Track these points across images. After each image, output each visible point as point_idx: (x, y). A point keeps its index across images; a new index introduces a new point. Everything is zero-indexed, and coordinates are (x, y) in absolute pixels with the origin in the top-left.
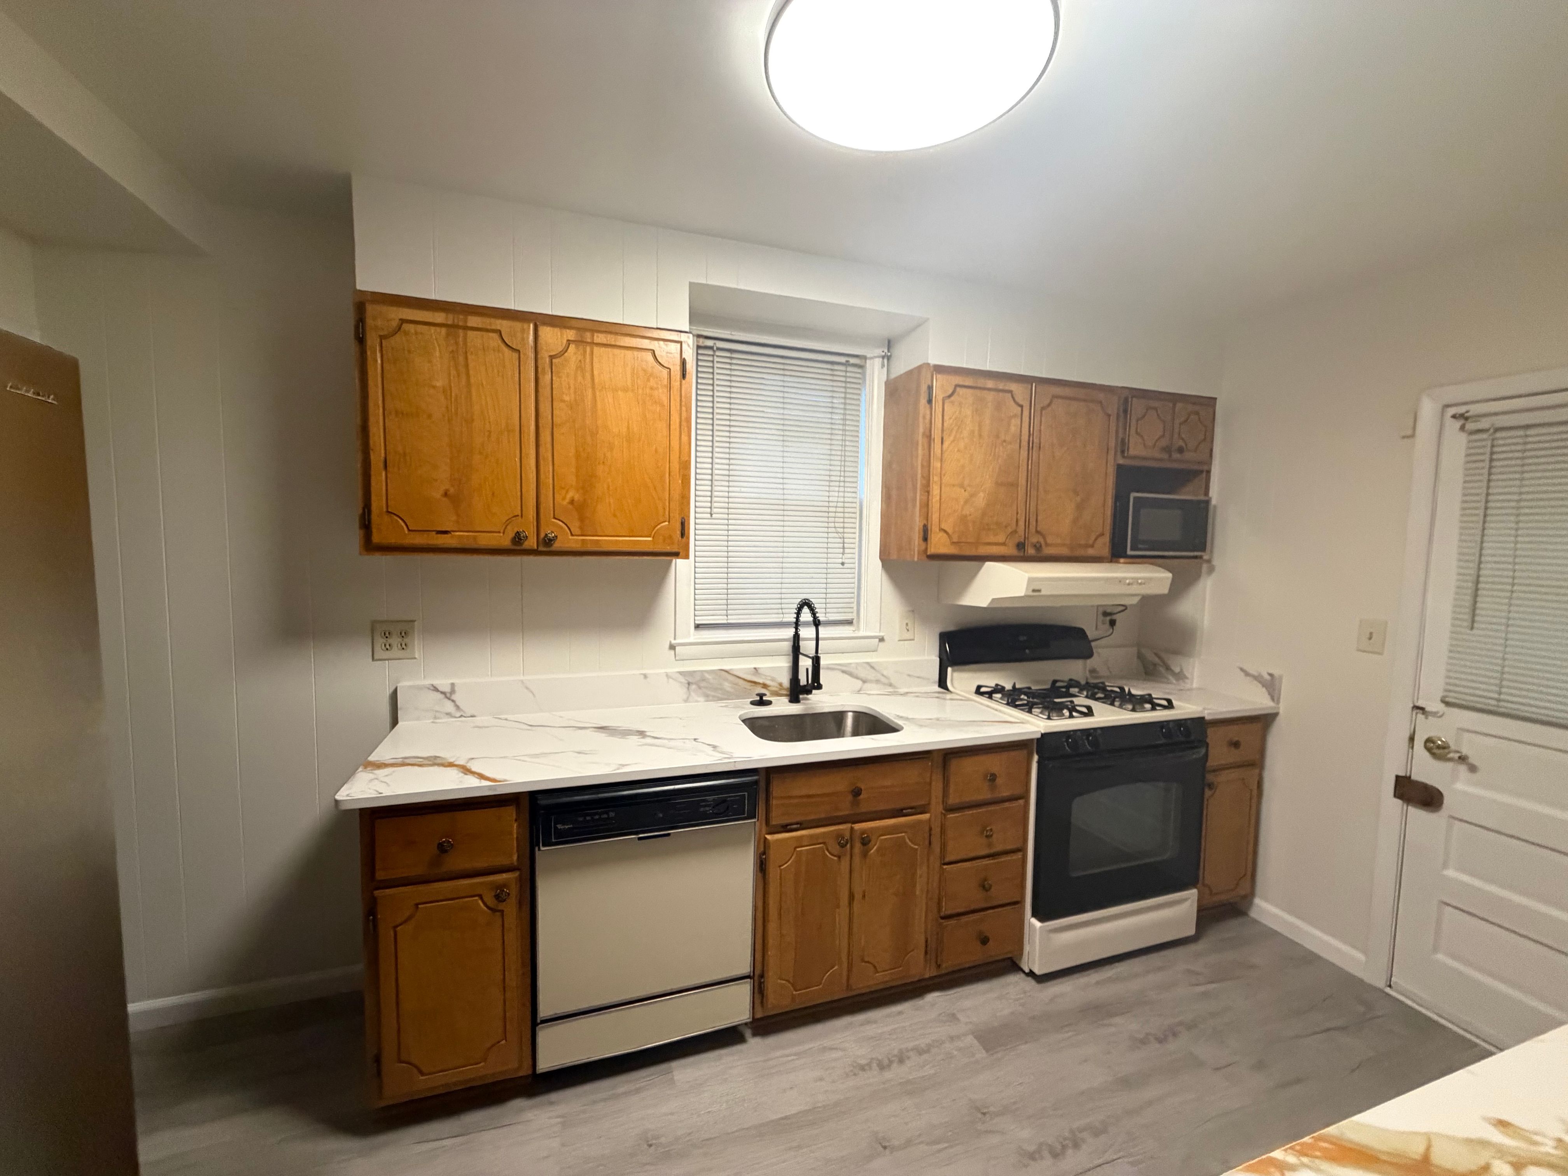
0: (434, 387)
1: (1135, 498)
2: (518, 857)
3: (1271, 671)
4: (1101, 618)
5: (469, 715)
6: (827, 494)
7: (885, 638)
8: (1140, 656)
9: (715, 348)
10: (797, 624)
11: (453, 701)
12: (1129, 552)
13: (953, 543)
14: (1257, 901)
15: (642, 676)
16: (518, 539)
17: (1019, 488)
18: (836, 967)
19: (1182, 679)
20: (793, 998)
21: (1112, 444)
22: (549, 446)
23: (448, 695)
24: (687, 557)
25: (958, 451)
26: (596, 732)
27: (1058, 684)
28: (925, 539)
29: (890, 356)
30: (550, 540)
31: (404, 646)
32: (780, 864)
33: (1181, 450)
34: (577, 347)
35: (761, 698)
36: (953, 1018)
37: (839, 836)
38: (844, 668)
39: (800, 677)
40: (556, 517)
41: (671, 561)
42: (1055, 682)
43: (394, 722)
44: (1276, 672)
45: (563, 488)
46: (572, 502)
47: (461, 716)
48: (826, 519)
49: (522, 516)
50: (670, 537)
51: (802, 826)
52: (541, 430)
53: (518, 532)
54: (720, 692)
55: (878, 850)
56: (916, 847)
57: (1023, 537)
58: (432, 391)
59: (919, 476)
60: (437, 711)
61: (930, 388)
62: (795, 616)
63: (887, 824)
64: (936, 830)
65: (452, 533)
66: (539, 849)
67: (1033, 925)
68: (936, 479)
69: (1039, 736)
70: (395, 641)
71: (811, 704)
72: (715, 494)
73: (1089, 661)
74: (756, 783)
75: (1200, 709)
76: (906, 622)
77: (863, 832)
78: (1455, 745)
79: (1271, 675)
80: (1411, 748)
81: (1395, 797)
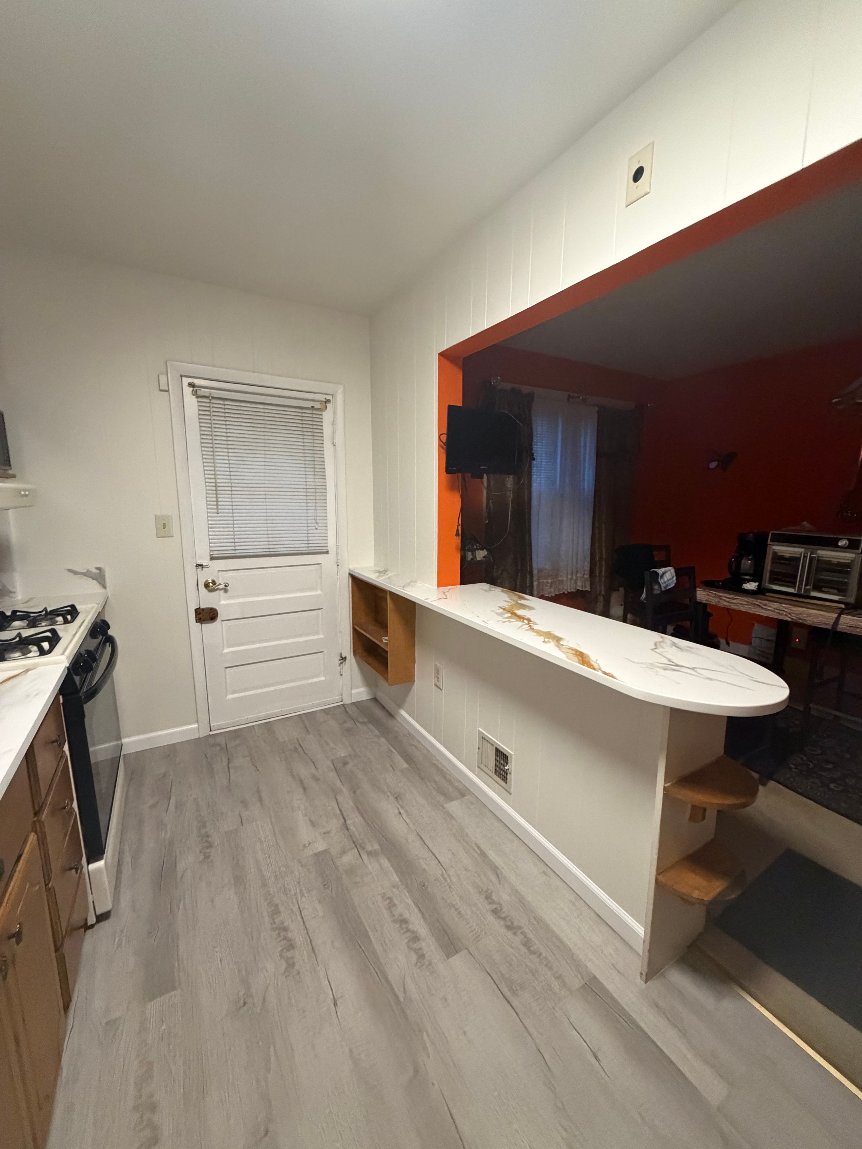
3: (98, 566)
19: (7, 595)
44: (102, 565)
78: (219, 581)
79: (99, 569)
80: (198, 590)
81: (196, 622)
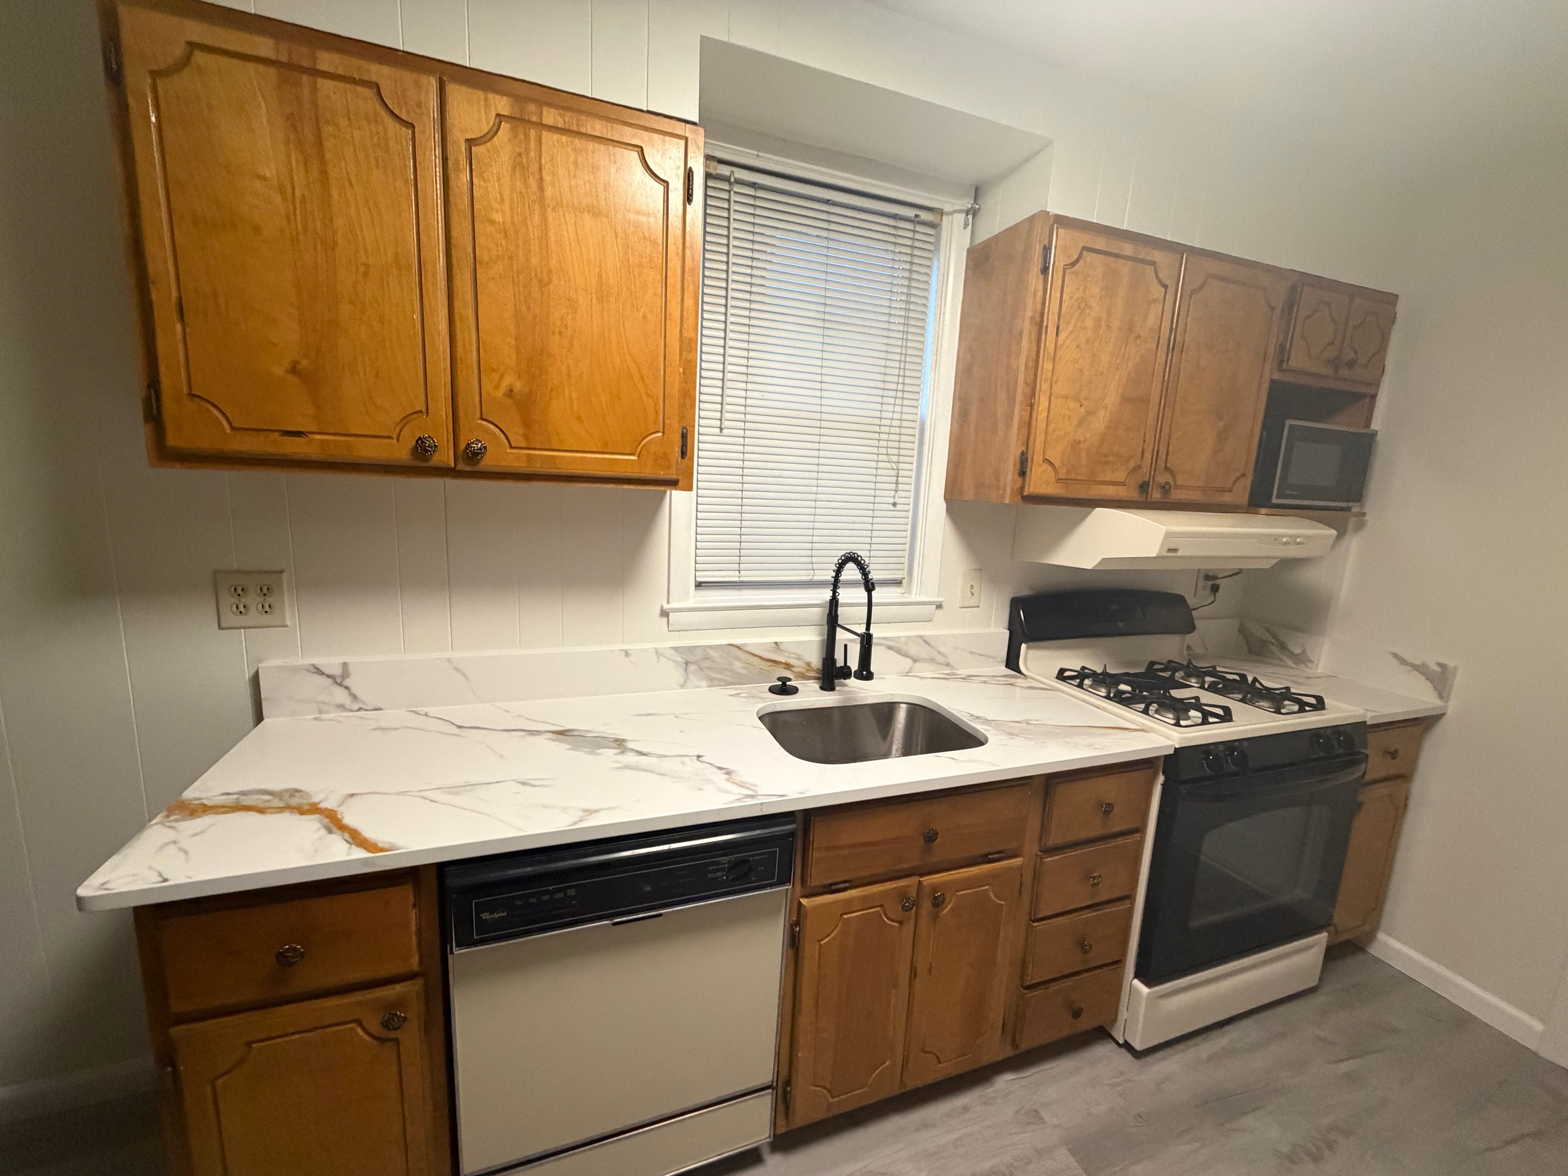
0: (262, 178)
1: (1291, 426)
2: (421, 958)
3: (1440, 661)
4: (1201, 582)
5: (372, 708)
6: (879, 407)
7: (943, 604)
8: (1242, 630)
9: (732, 180)
10: (836, 584)
11: (347, 688)
12: (1275, 501)
13: (1059, 480)
14: (1381, 936)
15: (623, 653)
16: (422, 449)
17: (1150, 406)
18: (888, 1063)
19: (1304, 663)
20: (830, 1106)
21: (1271, 349)
22: (469, 296)
23: (340, 680)
24: (689, 488)
25: (1078, 347)
26: (554, 740)
27: (1156, 667)
28: (1023, 473)
29: (979, 209)
30: (475, 454)
31: (267, 608)
32: (819, 939)
33: (1351, 364)
34: (514, 130)
35: (784, 684)
36: (1035, 1117)
37: (902, 896)
38: (891, 643)
39: (836, 657)
40: (483, 417)
41: (665, 492)
42: (1152, 663)
43: (259, 718)
44: (1450, 663)
45: (494, 370)
46: (510, 393)
47: (360, 709)
48: (876, 443)
49: (428, 413)
50: (665, 456)
51: (853, 884)
52: (456, 270)
53: (420, 438)
54: (729, 674)
55: (952, 909)
56: (1002, 903)
57: (1147, 476)
58: (258, 185)
59: (1021, 381)
60: (323, 703)
61: (1047, 250)
62: (834, 574)
63: (965, 875)
64: (1028, 879)
65: (310, 436)
66: (452, 953)
67: (1138, 992)
68: (1045, 386)
69: (1172, 752)
70: (252, 600)
71: (849, 692)
72: (728, 400)
73: (1188, 636)
74: (792, 834)
75: (1362, 711)
76: (972, 584)
77: (934, 888)
79: (1442, 666)
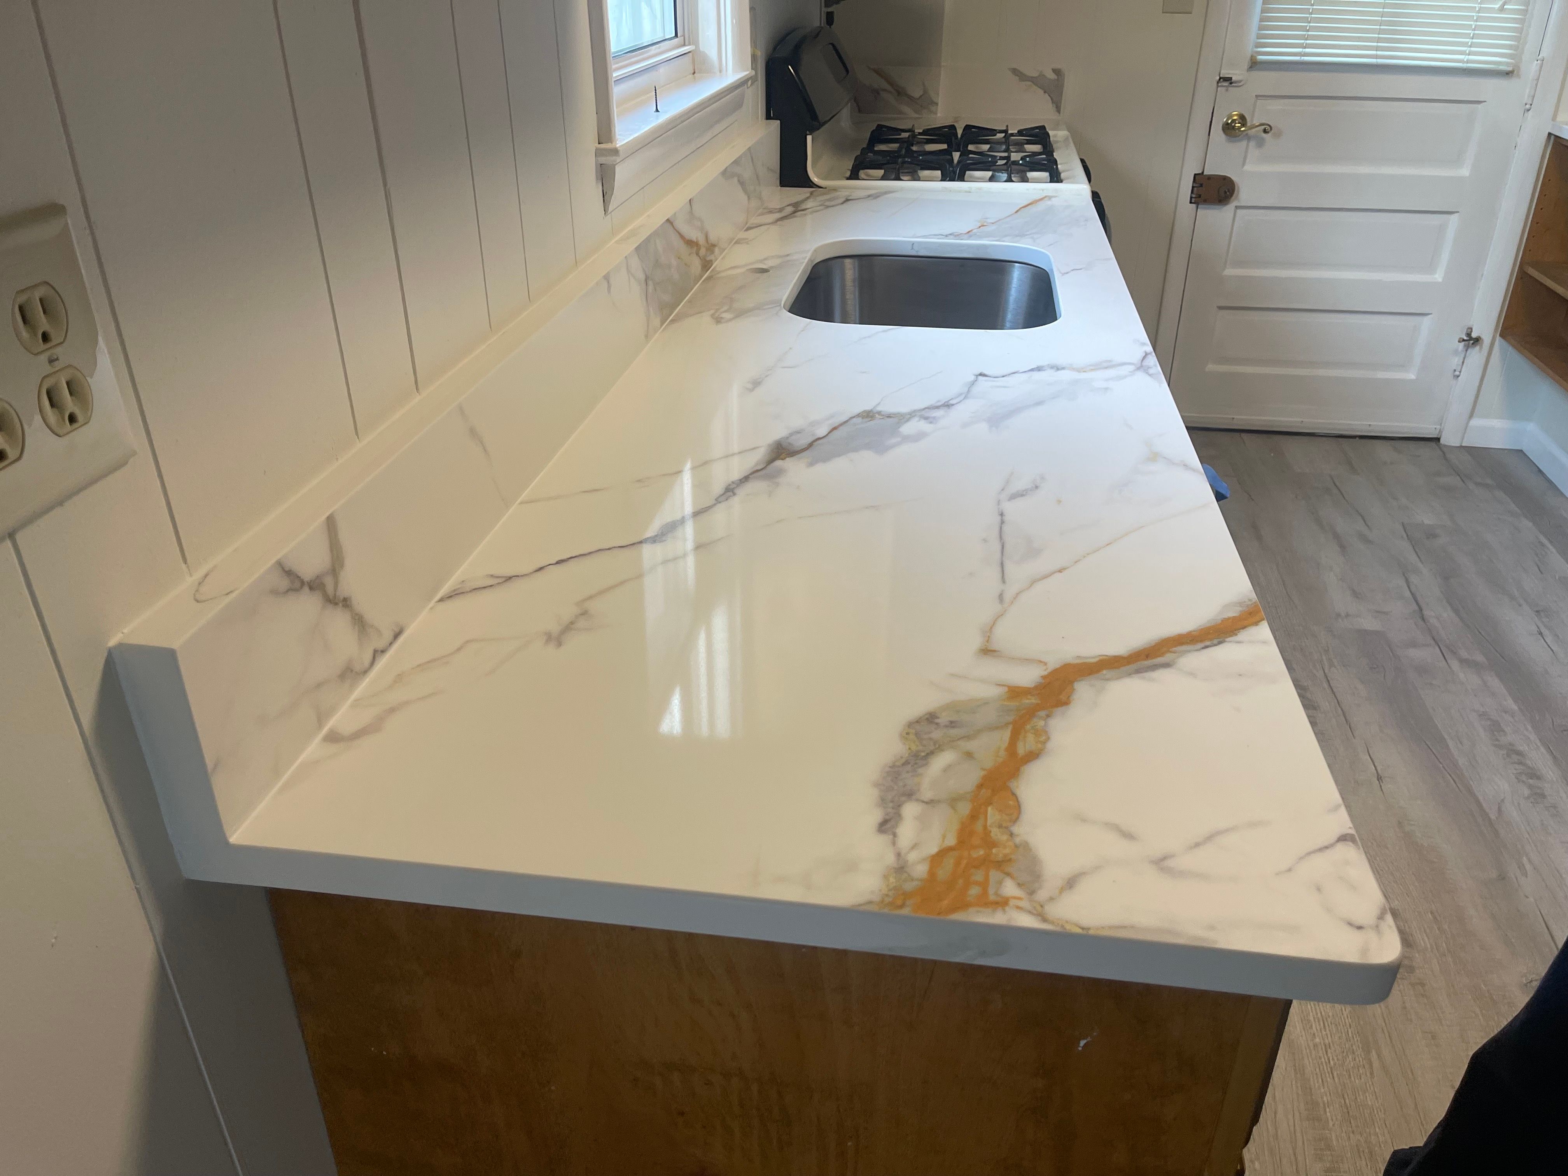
11: (346, 604)
19: (927, 107)
23: (332, 585)
47: (374, 656)
78: (1252, 120)
79: (1057, 72)
80: (1209, 135)
81: (1191, 203)
